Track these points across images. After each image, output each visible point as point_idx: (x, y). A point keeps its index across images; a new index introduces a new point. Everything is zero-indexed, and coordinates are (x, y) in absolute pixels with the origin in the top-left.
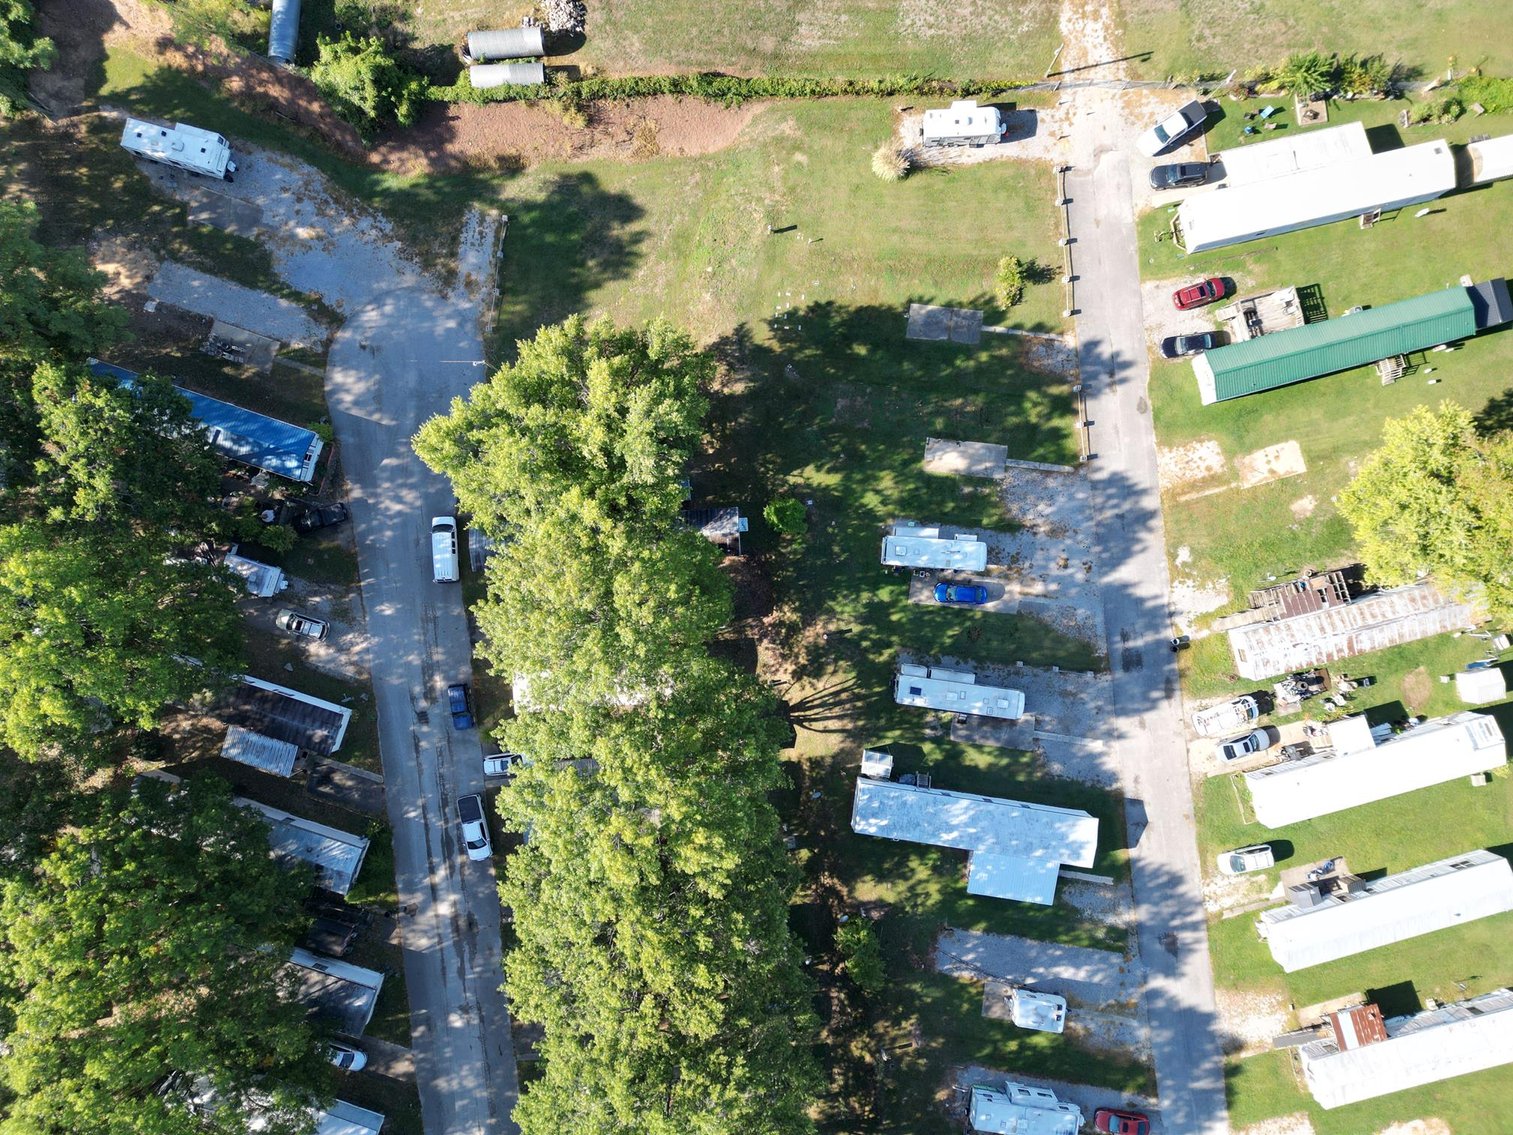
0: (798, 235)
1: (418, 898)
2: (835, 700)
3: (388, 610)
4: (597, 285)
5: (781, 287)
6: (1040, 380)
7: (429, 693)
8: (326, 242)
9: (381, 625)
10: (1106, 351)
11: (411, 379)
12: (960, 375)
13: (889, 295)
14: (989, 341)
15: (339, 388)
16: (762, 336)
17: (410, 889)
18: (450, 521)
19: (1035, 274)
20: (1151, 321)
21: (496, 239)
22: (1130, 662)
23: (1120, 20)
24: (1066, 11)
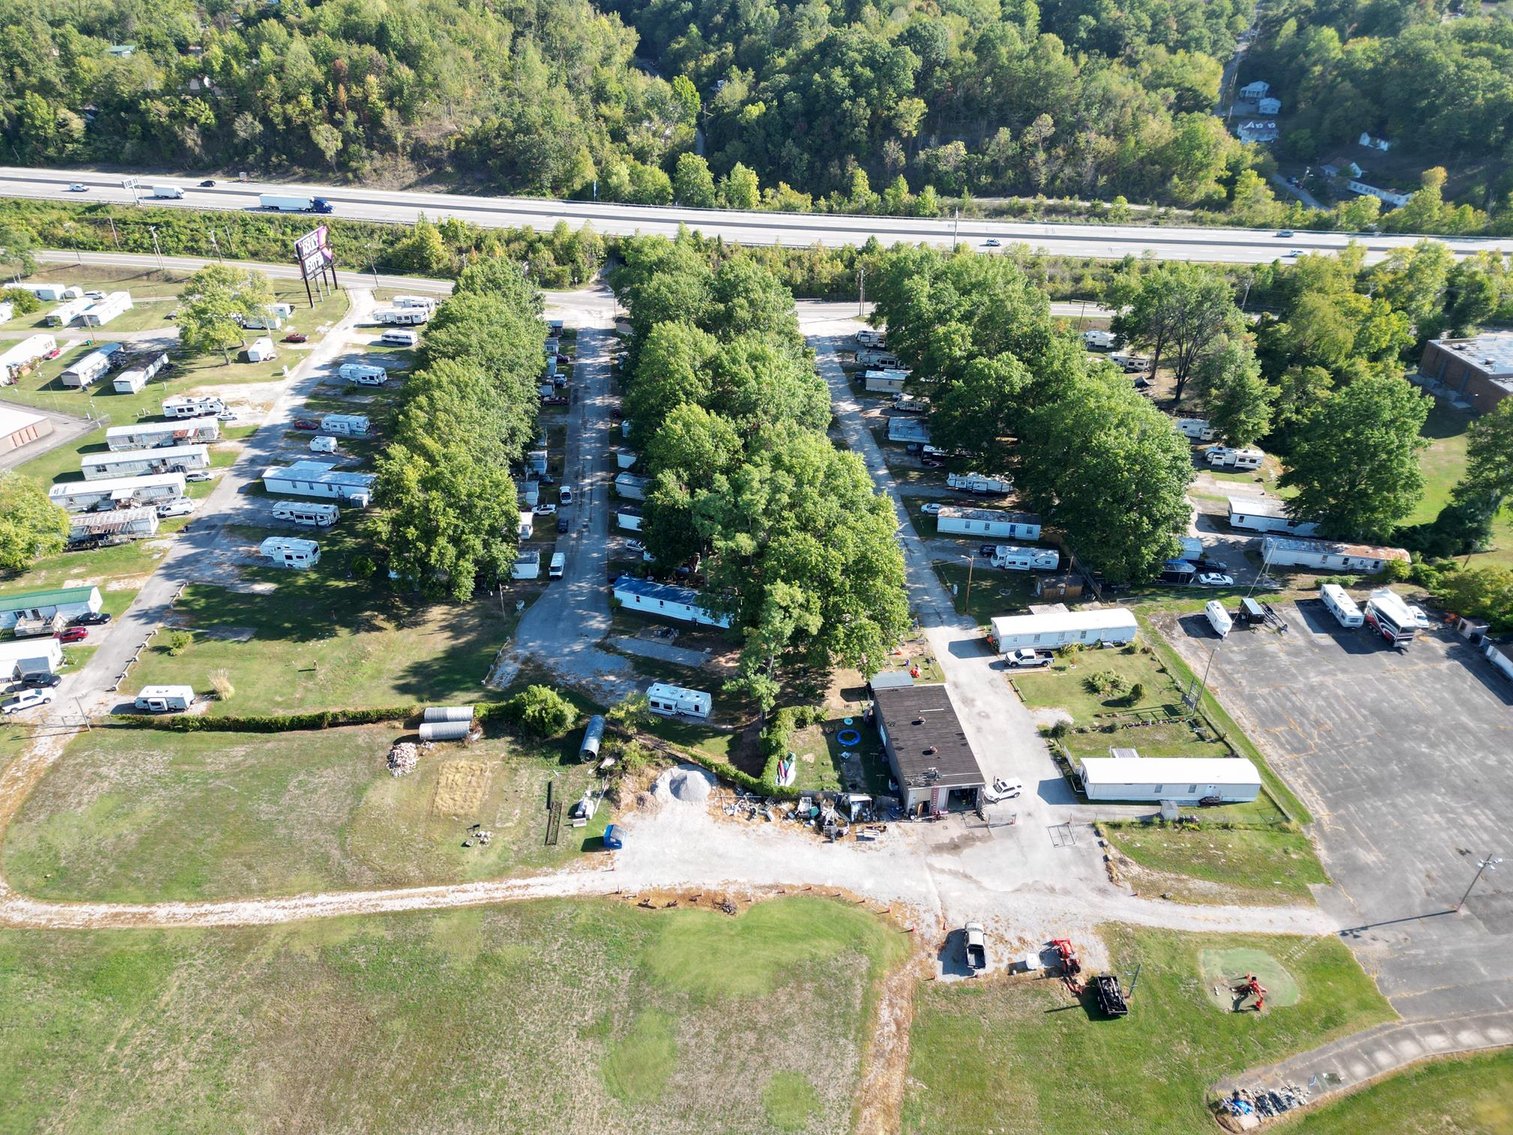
0: (300, 668)
1: (599, 482)
3: (594, 555)
4: (436, 660)
5: (322, 649)
6: (190, 612)
7: (580, 533)
8: (599, 673)
9: (599, 550)
10: (142, 621)
11: (561, 625)
12: (234, 615)
13: (258, 645)
14: (210, 627)
15: (602, 622)
16: (343, 632)
17: (601, 485)
18: (552, 573)
19: (162, 649)
20: (106, 631)
21: (492, 676)
22: (213, 527)
23: (17, 754)
24: (51, 759)
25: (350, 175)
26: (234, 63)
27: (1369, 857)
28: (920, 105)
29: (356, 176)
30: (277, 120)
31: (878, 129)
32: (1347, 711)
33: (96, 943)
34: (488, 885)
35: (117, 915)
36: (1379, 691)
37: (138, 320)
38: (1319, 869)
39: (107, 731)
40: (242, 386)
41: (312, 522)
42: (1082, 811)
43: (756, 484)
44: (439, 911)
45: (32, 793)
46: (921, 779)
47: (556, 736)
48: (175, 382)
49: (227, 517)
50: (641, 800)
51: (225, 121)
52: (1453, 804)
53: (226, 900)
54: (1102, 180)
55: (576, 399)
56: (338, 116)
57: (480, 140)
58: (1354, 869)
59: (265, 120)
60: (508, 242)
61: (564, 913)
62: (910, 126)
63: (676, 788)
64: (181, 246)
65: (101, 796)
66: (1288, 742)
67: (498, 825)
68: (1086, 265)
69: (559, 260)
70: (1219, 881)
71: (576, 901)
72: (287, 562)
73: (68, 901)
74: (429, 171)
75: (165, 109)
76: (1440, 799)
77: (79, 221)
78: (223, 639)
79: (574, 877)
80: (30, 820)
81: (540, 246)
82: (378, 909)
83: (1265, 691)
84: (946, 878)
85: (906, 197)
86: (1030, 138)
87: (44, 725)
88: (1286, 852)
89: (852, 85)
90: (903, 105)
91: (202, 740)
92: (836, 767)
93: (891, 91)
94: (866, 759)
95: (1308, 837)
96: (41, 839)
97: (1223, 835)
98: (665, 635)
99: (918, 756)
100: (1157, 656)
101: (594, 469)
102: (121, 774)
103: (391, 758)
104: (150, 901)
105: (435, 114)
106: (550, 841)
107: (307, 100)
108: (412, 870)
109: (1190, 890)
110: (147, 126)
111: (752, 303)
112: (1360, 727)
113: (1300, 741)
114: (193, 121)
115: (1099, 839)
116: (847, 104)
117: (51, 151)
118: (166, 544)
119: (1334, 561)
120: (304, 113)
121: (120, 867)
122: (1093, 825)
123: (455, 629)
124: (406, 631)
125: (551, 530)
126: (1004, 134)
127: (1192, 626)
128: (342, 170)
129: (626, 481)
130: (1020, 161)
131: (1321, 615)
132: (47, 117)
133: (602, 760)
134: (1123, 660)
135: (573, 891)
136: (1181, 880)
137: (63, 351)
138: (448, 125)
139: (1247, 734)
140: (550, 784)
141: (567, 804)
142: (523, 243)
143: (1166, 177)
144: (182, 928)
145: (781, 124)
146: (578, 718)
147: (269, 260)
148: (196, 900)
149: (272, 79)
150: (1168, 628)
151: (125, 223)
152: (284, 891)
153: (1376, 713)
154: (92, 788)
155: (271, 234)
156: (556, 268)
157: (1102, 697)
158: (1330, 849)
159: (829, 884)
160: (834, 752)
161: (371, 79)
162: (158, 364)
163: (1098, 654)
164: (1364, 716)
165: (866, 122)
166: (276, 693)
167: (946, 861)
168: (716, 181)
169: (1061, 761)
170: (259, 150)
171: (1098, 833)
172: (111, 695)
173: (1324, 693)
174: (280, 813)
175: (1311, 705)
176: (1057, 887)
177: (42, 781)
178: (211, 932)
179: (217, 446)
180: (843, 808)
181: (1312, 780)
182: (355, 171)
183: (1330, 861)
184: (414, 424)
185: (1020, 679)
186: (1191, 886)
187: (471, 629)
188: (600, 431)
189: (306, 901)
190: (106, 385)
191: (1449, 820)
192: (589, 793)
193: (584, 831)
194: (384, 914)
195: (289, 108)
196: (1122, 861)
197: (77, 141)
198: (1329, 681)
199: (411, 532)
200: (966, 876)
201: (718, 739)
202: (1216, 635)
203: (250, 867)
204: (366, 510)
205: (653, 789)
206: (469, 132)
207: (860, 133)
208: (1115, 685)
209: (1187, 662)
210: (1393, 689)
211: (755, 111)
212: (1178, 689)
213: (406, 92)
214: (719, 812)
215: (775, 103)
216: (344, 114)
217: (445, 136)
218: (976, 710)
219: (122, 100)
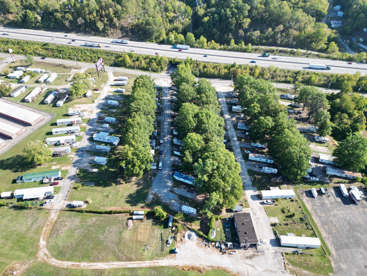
0: (105, 195)
1: (169, 139)
2: (117, 150)
3: (168, 162)
4: (134, 193)
5: (110, 189)
6: (80, 177)
7: (165, 155)
8: (171, 200)
9: (169, 161)
10: (70, 180)
11: (162, 184)
12: (89, 179)
13: (96, 188)
14: (85, 182)
15: (171, 184)
16: (114, 185)
17: (169, 140)
18: (159, 168)
19: (75, 188)
20: (63, 182)
21: (147, 199)
22: (82, 151)
23: (48, 218)
24: (55, 219)
25: (106, 35)
26: (77, 3)
27: (343, 266)
28: (249, 20)
29: (107, 35)
30: (88, 19)
31: (238, 26)
32: (342, 223)
33: (70, 272)
34: (150, 262)
35: (73, 265)
36: (350, 217)
37: (59, 81)
38: (332, 269)
39: (66, 212)
40: (85, 105)
41: (105, 151)
42: (279, 249)
43: (209, 165)
44: (139, 268)
45: (52, 229)
46: (244, 241)
47: (162, 220)
48: (70, 103)
49: (85, 148)
50: (181, 240)
51: (75, 19)
52: (365, 252)
53: (95, 262)
54: (294, 43)
55: (163, 111)
56: (103, 19)
57: (137, 25)
58: (340, 270)
59: (84, 19)
60: (145, 59)
61: (166, 270)
62: (246, 26)
63: (189, 236)
64: (67, 57)
65: (66, 231)
66: (328, 231)
67: (151, 245)
68: (288, 72)
69: (157, 65)
70: (309, 271)
71: (168, 267)
72: (100, 163)
73: (63, 260)
74: (125, 34)
75: (60, 15)
76: (362, 250)
77: (42, 48)
78: (88, 186)
79: (168, 260)
80: (52, 237)
81: (153, 61)
82: (127, 267)
83: (324, 215)
84: (248, 266)
85: (244, 46)
86: (276, 30)
87: (52, 210)
88: (325, 263)
89: (232, 14)
90: (244, 20)
91: (86, 216)
92: (225, 233)
93: (242, 16)
94: (231, 231)
95: (330, 259)
96: (55, 242)
97: (311, 258)
98: (185, 188)
99: (243, 234)
100: (299, 203)
101: (168, 135)
102: (70, 225)
103: (127, 224)
104: (80, 261)
105: (126, 18)
106: (162, 250)
107: (95, 14)
108: (133, 257)
109: (302, 273)
110: (56, 19)
111: (206, 95)
112: (345, 227)
113: (331, 231)
114: (67, 19)
115: (283, 257)
116: (230, 19)
117: (33, 25)
118: (73, 156)
119: (343, 175)
120: (94, 17)
121: (72, 251)
122: (282, 253)
123: (138, 184)
124: (127, 184)
125: (158, 153)
126: (270, 29)
127: (308, 194)
128: (103, 33)
129: (175, 141)
130: (274, 37)
131: (338, 191)
132: (32, 17)
133: (173, 228)
134: (291, 203)
135: (168, 265)
136: (300, 270)
137: (43, 91)
138: (130, 21)
139: (319, 228)
140: (161, 234)
141: (165, 239)
142: (149, 59)
143: (311, 42)
144: (87, 269)
145: (213, 23)
146: (167, 215)
147: (88, 62)
148: (89, 262)
149: (86, 8)
150: (302, 194)
151: (53, 50)
152: (107, 261)
153: (349, 223)
154: (64, 228)
155: (88, 54)
156: (157, 67)
157: (286, 214)
158: (335, 263)
159: (223, 266)
160: (224, 228)
161: (111, 9)
162: (66, 98)
163: (285, 201)
164: (346, 224)
165: (235, 24)
166: (101, 202)
167: (249, 261)
168: (196, 40)
169: (275, 234)
170: (83, 27)
171: (283, 256)
172: (66, 201)
173: (337, 217)
174: (104, 238)
175: (334, 220)
176: (273, 270)
177: (53, 226)
178: (94, 270)
179: (81, 125)
180: (226, 245)
181: (332, 243)
182: (107, 33)
183: (334, 267)
184: (130, 137)
185: (267, 208)
186: (303, 272)
187: (142, 184)
188: (169, 122)
189: (112, 263)
190: (54, 104)
191: (364, 257)
192: (170, 237)
193: (169, 248)
194: (128, 268)
195: (91, 16)
196: (288, 264)
197: (39, 22)
198: (339, 213)
199: (130, 166)
200: (253, 266)
201: (198, 221)
202: (313, 197)
203: (99, 253)
204: (116, 147)
205: (184, 237)
206: (135, 23)
207: (233, 27)
208: (289, 211)
209: (306, 205)
210: (354, 216)
211: (206, 19)
212: (303, 213)
213: (119, 13)
214: (198, 244)
215: (212, 17)
216: (104, 18)
217: (129, 24)
218: (256, 217)
219: (50, 12)
